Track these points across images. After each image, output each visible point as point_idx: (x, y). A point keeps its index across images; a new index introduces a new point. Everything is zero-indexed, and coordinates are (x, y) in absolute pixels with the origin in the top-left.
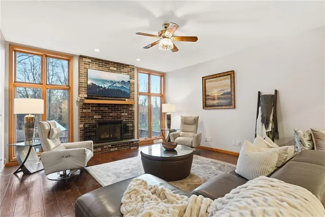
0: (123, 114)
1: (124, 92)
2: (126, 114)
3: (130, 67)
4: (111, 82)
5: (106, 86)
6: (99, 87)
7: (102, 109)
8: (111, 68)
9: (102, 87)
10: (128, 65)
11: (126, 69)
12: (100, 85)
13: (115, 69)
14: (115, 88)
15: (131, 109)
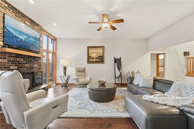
0: (35, 66)
1: (36, 46)
2: (37, 66)
3: (40, 26)
4: (27, 35)
5: (23, 38)
6: (16, 37)
7: (18, 59)
8: (26, 22)
9: (19, 38)
10: (39, 25)
11: (37, 28)
12: (18, 36)
13: (30, 24)
14: (30, 42)
15: (39, 61)
